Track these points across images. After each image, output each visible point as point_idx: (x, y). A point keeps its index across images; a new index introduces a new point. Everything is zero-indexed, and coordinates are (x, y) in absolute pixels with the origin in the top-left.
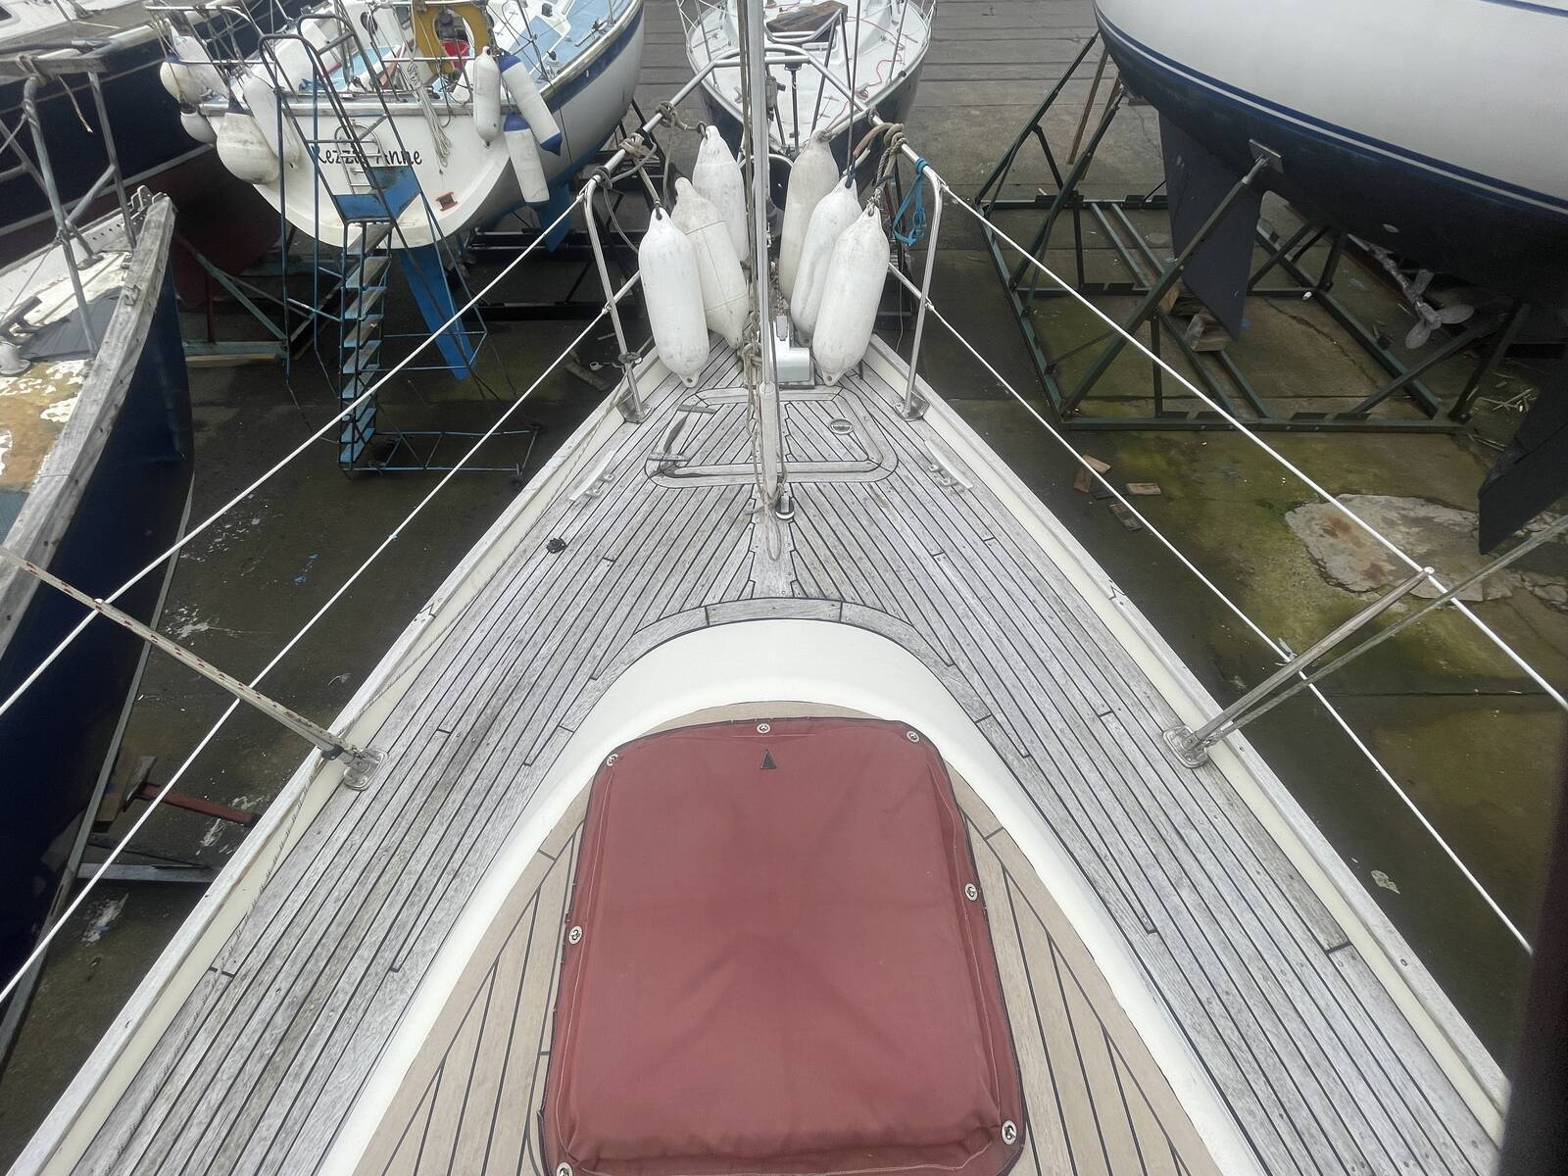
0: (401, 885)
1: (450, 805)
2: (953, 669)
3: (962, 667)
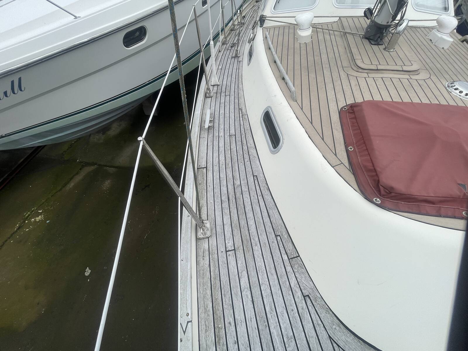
2: (306, 293)
3: (299, 293)
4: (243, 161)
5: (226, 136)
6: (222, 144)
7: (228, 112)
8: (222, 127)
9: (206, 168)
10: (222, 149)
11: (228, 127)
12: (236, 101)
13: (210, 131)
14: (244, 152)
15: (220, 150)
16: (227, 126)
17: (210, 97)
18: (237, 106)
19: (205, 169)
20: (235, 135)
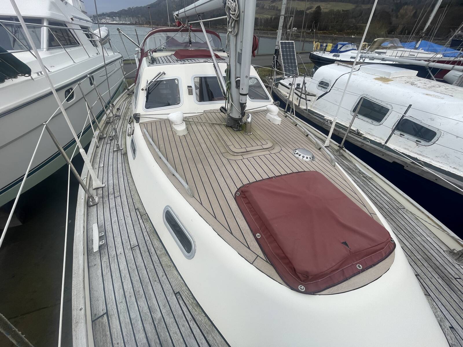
4: (157, 279)
5: (127, 251)
6: (123, 265)
7: (122, 218)
8: (118, 240)
9: (107, 313)
10: (125, 272)
11: (127, 238)
12: (130, 200)
13: (102, 251)
14: (155, 265)
15: (123, 275)
16: (125, 237)
17: (95, 205)
18: (132, 207)
19: (105, 316)
20: (138, 245)
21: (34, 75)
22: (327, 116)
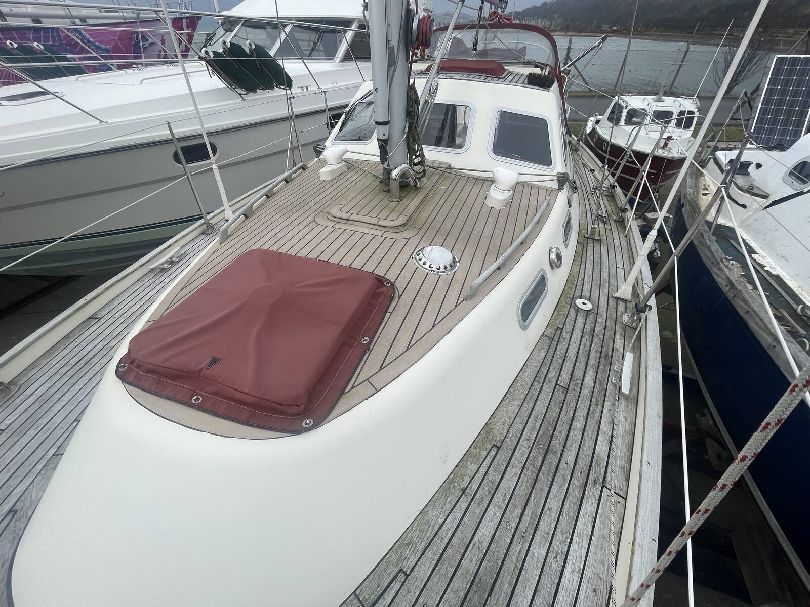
0: (503, 501)
1: (475, 560)
21: (295, 90)
22: (764, 254)
